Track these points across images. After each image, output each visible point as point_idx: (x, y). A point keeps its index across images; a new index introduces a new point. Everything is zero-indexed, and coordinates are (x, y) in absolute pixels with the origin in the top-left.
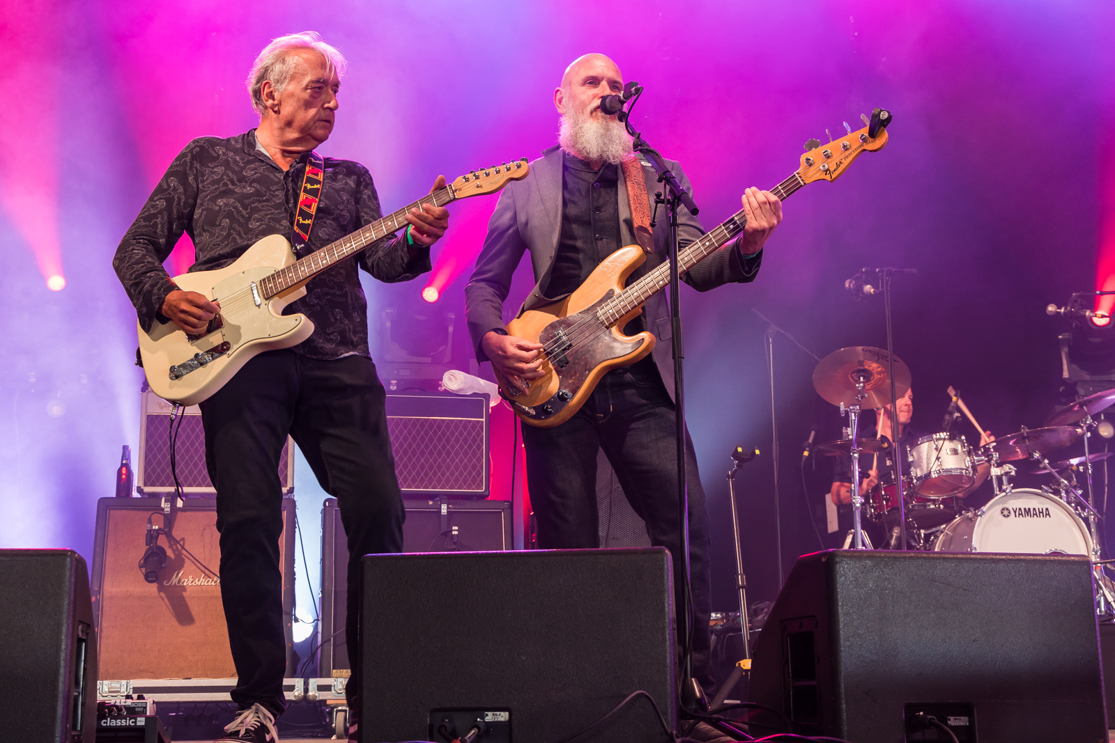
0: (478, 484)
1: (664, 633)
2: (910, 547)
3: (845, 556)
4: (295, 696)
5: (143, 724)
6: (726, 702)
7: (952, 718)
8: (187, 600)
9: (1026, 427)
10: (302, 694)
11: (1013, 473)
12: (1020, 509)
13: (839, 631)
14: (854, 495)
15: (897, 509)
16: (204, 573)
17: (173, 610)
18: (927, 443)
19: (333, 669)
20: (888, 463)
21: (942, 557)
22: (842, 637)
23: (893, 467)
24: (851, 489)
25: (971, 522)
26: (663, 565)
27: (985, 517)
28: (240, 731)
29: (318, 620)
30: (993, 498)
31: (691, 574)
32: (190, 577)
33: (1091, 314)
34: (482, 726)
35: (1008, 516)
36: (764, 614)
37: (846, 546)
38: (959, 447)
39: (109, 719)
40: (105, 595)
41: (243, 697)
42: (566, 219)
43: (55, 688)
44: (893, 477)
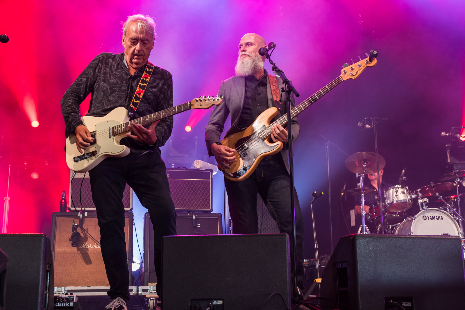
0: (208, 206)
1: (286, 268)
2: (385, 232)
3: (360, 237)
4: (133, 294)
5: (73, 305)
6: (310, 296)
7: (404, 303)
8: (89, 254)
9: (433, 183)
10: (136, 293)
11: (428, 202)
12: (430, 216)
13: (358, 267)
14: (362, 211)
15: (380, 216)
16: (96, 243)
17: (83, 258)
18: (392, 189)
19: (149, 282)
20: (376, 198)
21: (399, 237)
22: (359, 270)
23: (378, 199)
24: (361, 208)
25: (410, 222)
26: (286, 240)
27: (416, 220)
28: (112, 308)
29: (142, 262)
30: (419, 212)
31: (297, 243)
32: (90, 245)
33: (460, 136)
34: (212, 306)
35: (426, 219)
36: (325, 260)
37: (359, 232)
38: (405, 191)
39: (59, 303)
40: (55, 252)
41: (112, 294)
42: (246, 97)
43: (38, 290)
44: (378, 203)
